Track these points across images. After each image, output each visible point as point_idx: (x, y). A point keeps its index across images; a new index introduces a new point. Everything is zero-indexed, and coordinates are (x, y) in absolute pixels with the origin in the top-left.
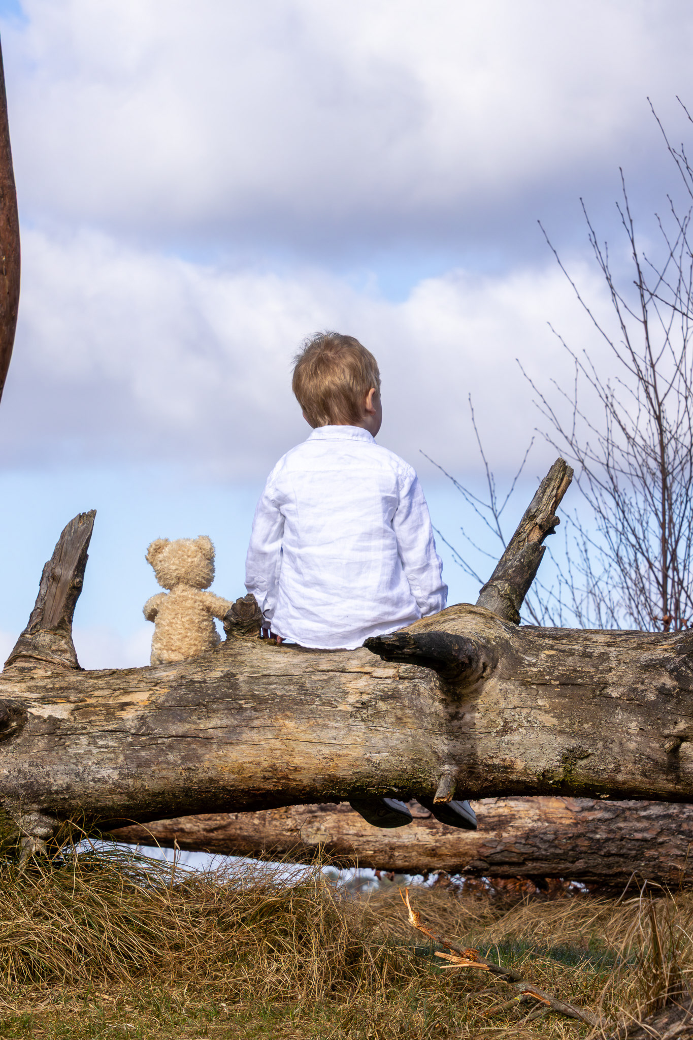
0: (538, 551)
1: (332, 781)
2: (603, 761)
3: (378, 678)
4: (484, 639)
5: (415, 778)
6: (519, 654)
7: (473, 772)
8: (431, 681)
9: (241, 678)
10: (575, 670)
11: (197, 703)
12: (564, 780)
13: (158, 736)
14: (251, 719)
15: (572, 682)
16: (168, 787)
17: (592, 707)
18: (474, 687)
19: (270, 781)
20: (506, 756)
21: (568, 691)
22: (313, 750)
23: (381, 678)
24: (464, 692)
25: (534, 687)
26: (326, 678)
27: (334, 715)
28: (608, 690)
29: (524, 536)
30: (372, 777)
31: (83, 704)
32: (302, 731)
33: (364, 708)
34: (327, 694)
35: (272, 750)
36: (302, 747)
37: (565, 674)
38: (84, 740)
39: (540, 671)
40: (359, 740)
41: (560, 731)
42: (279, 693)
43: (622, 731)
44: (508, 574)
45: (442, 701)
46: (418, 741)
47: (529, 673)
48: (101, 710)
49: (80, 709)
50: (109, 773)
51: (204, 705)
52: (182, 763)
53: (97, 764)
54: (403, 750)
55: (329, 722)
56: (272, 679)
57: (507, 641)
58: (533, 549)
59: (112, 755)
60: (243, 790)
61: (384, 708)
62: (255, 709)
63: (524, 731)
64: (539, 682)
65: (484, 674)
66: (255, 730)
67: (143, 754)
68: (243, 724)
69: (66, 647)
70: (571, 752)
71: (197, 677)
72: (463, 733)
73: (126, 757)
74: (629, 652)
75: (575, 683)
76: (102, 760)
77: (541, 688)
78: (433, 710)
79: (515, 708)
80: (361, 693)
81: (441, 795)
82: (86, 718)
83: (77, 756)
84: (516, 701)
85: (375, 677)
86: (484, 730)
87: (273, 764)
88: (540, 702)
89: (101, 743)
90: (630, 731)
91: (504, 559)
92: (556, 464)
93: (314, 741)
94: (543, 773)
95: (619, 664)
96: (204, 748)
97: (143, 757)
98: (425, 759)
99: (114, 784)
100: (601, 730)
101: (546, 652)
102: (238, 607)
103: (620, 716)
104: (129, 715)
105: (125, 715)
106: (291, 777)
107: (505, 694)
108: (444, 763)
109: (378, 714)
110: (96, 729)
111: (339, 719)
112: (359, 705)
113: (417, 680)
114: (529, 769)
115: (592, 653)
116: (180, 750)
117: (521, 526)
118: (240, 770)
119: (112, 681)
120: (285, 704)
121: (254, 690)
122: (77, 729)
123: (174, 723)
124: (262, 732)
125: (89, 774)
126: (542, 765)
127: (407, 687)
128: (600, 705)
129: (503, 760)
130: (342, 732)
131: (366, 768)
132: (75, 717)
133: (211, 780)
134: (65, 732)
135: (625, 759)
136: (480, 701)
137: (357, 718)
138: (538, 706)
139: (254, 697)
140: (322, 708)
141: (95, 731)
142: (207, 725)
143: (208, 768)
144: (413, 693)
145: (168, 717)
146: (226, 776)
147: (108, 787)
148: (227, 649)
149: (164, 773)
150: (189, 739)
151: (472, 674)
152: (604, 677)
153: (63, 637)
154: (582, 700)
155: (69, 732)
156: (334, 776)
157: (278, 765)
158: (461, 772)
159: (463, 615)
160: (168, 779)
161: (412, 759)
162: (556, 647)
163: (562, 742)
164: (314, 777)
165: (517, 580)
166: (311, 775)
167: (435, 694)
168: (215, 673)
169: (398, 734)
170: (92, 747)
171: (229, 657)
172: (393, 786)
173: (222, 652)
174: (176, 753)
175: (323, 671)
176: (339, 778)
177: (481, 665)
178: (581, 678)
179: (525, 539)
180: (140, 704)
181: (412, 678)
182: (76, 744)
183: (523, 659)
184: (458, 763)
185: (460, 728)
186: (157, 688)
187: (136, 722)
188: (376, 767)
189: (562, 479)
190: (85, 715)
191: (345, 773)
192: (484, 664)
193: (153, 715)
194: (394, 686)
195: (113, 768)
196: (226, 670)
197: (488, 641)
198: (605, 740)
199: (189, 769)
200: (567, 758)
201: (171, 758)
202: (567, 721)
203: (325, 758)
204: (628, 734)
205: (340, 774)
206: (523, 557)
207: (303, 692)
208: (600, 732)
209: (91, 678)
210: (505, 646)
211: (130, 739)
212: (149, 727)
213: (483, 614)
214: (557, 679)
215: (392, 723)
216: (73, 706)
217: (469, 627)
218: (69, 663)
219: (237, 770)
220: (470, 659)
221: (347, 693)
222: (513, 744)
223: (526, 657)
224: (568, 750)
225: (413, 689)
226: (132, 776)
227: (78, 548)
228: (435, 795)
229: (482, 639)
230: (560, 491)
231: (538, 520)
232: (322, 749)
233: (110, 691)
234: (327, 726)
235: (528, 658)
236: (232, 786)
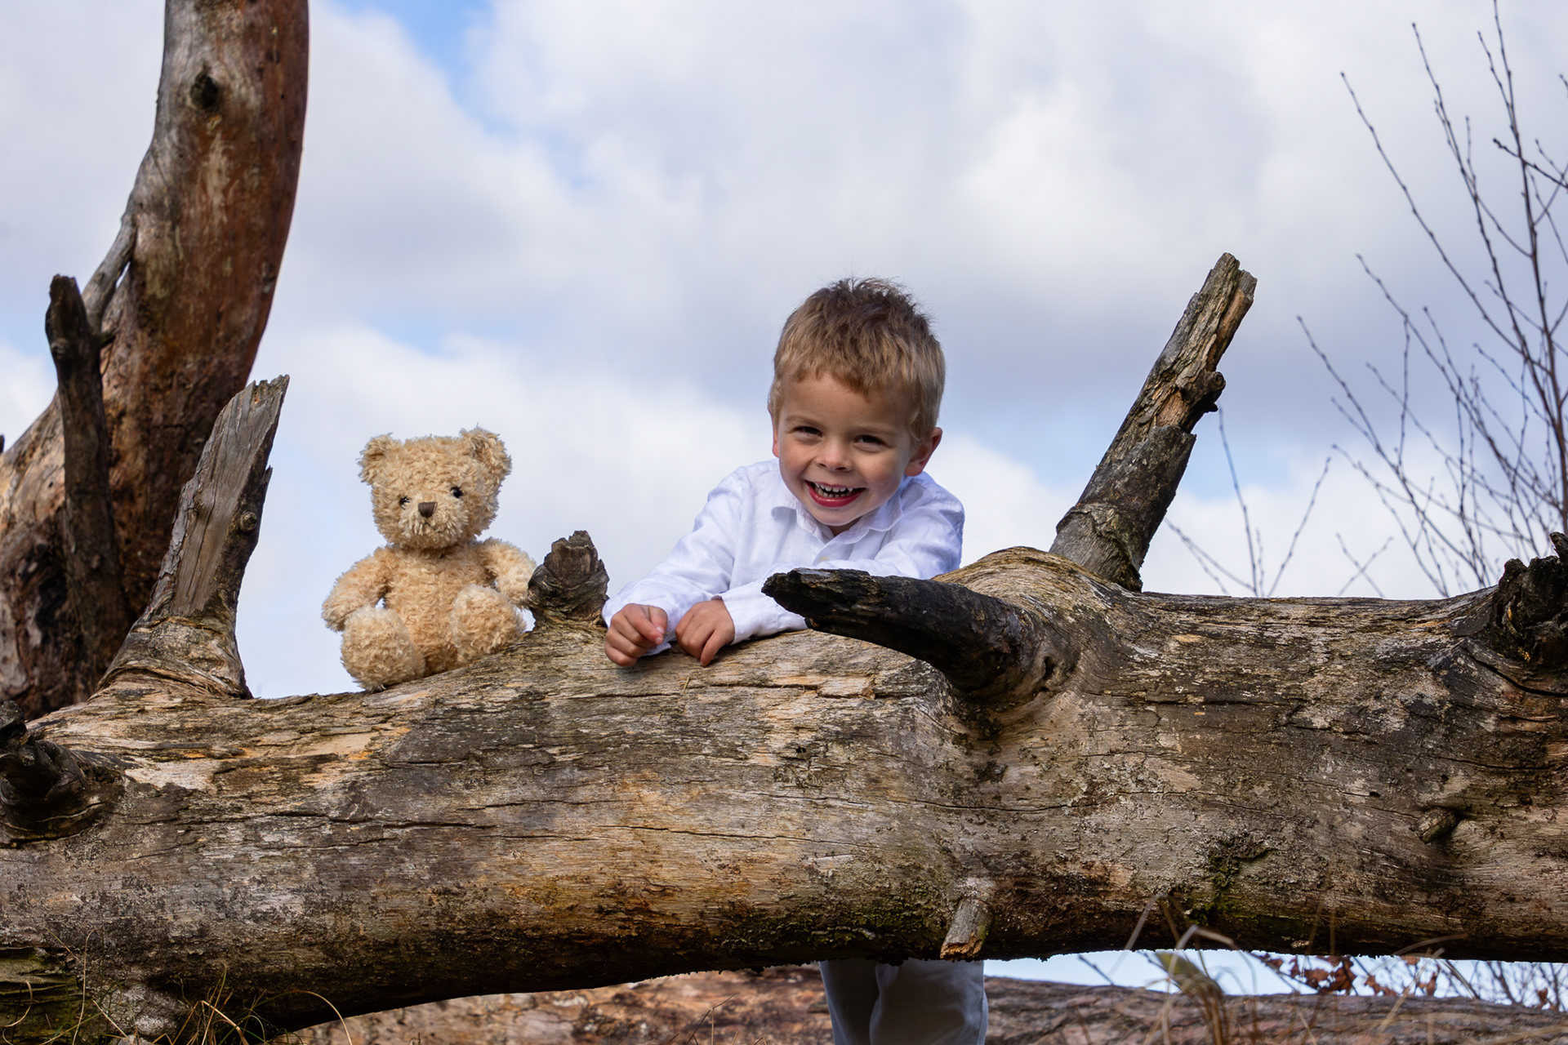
0: (1180, 443)
1: (739, 917)
2: (1295, 864)
3: (832, 696)
4: (1051, 610)
5: (908, 908)
6: (1124, 642)
7: (1026, 895)
8: (938, 698)
9: (554, 702)
10: (1238, 674)
11: (465, 752)
12: (1214, 909)
13: (383, 823)
14: (572, 786)
15: (1230, 697)
16: (405, 931)
17: (1272, 750)
18: (1025, 708)
19: (612, 917)
20: (1094, 858)
21: (1223, 716)
22: (698, 850)
23: (838, 697)
24: (1004, 719)
25: (1152, 708)
26: (726, 698)
27: (741, 777)
28: (1306, 714)
29: (1150, 412)
30: (820, 907)
31: (237, 760)
32: (677, 811)
33: (803, 760)
34: (730, 734)
35: (614, 851)
36: (675, 844)
37: (1218, 682)
38: (235, 833)
39: (1164, 676)
40: (791, 828)
41: (1205, 802)
42: (631, 731)
43: (1334, 799)
44: (1115, 491)
45: (959, 740)
46: (913, 827)
47: (1143, 681)
48: (272, 773)
49: (231, 771)
50: (285, 901)
51: (478, 759)
52: (433, 880)
53: (259, 883)
54: (883, 848)
55: (731, 791)
56: (617, 703)
57: (1099, 617)
58: (1167, 440)
59: (292, 864)
60: (558, 937)
61: (843, 760)
62: (580, 765)
63: (1130, 804)
64: (1161, 699)
65: (1048, 682)
66: (581, 810)
67: (354, 860)
68: (556, 796)
69: (219, 652)
70: (1228, 845)
71: (467, 702)
72: (1004, 809)
73: (320, 868)
74: (1354, 636)
75: (1237, 698)
76: (271, 874)
77: (1166, 709)
78: (941, 760)
79: (1112, 753)
80: (797, 728)
81: (957, 940)
82: (242, 788)
83: (221, 867)
84: (1113, 740)
85: (827, 696)
86: (1046, 802)
87: (617, 880)
88: (1164, 741)
89: (269, 838)
90: (1351, 799)
91: (1108, 461)
92: (1218, 265)
93: (701, 831)
94: (1171, 894)
95: (1331, 659)
96: (476, 848)
97: (354, 867)
98: (926, 867)
99: (295, 924)
100: (1289, 798)
101: (1181, 638)
102: (557, 558)
103: (1328, 767)
104: (327, 781)
105: (320, 781)
106: (654, 908)
107: (1091, 725)
108: (965, 873)
109: (832, 772)
110: (261, 809)
111: (751, 783)
112: (792, 754)
113: (910, 699)
114: (1142, 885)
115: (1275, 639)
116: (428, 852)
117: (1145, 393)
118: (550, 894)
119: (299, 715)
120: (641, 753)
121: (578, 725)
122: (222, 810)
123: (416, 797)
124: (595, 813)
125: (244, 905)
126: (1170, 874)
127: (891, 715)
128: (1287, 745)
129: (1088, 866)
130: (758, 812)
131: (807, 888)
132: (219, 786)
133: (492, 916)
134: (197, 816)
135: (1340, 861)
136: (1036, 739)
137: (787, 781)
138: (1159, 748)
139: (578, 738)
140: (716, 761)
141: (258, 815)
142: (484, 798)
143: (486, 890)
144: (901, 726)
145: (406, 784)
146: (522, 908)
147: (283, 931)
148: (532, 645)
149: (397, 901)
150: (446, 829)
151: (1020, 680)
152: (1299, 687)
153: (216, 632)
154: (1252, 734)
155: (206, 818)
156: (743, 905)
157: (627, 883)
158: (1000, 892)
159: (1011, 566)
160: (403, 913)
161: (901, 867)
162: (1201, 629)
163: (1209, 826)
164: (701, 906)
165: (1134, 501)
166: (695, 903)
167: (945, 726)
168: (503, 692)
169: (871, 815)
170: (251, 848)
171: (534, 661)
172: (864, 927)
173: (521, 651)
174: (419, 857)
175: (721, 685)
176: (752, 910)
177: (1040, 662)
178: (1250, 688)
179: (1150, 421)
180: (351, 759)
181: (899, 696)
182: (220, 841)
183: (1131, 651)
184: (994, 873)
185: (998, 798)
186: (387, 726)
187: (340, 795)
188: (827, 885)
189: (1231, 298)
190: (241, 781)
191: (764, 898)
192: (1047, 660)
193: (372, 781)
194: (863, 712)
195: (293, 891)
196: (525, 686)
197: (1060, 616)
198: (1299, 820)
199: (447, 891)
200: (1219, 860)
201: (409, 868)
202: (1219, 779)
203: (722, 867)
204: (1346, 805)
205: (754, 900)
206: (1146, 454)
207: (678, 728)
208: (1288, 803)
209: (260, 710)
210: (1095, 626)
211: (327, 831)
212: (366, 805)
213: (1053, 565)
214: (1201, 690)
215: (859, 791)
216: (216, 764)
217: (1021, 587)
218: (223, 685)
219: (543, 894)
220: (1015, 647)
221: (769, 730)
222: (1107, 832)
223: (1137, 649)
224: (1221, 842)
225: (903, 718)
226: (331, 908)
227: (249, 452)
228: (944, 939)
229: (1045, 611)
230: (1226, 322)
231: (1180, 381)
232: (716, 846)
233: (295, 734)
234: (727, 800)
235: (1141, 651)
236: (536, 928)
